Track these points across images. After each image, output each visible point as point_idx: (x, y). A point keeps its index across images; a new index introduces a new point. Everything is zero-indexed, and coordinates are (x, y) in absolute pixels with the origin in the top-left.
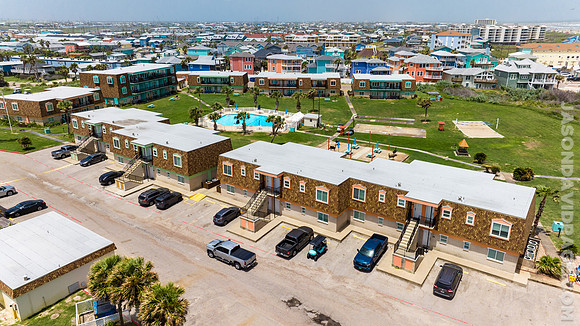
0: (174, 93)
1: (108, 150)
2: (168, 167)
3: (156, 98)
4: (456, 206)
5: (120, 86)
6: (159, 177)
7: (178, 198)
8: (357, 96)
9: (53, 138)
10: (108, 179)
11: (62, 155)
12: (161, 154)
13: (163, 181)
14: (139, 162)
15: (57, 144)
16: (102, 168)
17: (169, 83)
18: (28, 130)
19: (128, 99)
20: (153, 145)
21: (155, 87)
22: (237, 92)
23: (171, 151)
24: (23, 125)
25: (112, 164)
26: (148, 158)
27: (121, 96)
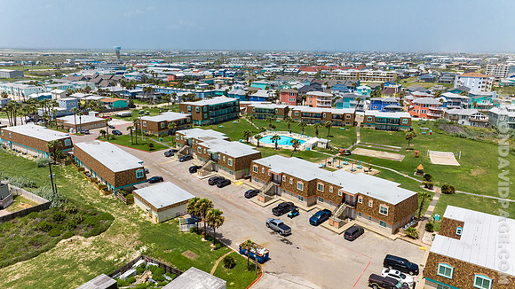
0: (237, 118)
1: (194, 154)
2: (225, 166)
3: (225, 121)
4: (365, 196)
5: (203, 113)
6: (220, 170)
7: (229, 183)
8: (366, 127)
9: (164, 144)
10: (194, 170)
11: (170, 154)
12: (222, 158)
13: (222, 173)
14: (210, 161)
15: (166, 148)
16: (190, 164)
17: (235, 111)
18: (151, 139)
19: (207, 122)
20: (219, 153)
21: (225, 114)
22: (278, 120)
23: (227, 157)
24: (147, 135)
25: (196, 161)
26: (215, 160)
27: (203, 119)
